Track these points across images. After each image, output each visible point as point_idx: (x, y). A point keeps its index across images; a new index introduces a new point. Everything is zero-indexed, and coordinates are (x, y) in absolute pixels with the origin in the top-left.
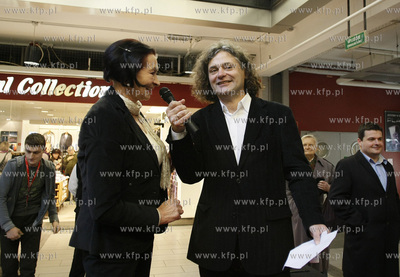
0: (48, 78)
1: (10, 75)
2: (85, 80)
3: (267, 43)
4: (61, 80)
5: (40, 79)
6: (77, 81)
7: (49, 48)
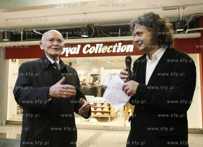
0: (97, 43)
1: (79, 44)
2: (118, 42)
4: (105, 44)
6: (113, 43)
7: (97, 26)
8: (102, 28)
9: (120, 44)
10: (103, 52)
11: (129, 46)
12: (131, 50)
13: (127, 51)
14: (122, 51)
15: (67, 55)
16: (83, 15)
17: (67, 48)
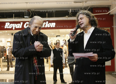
7: (33, 11)
8: (36, 12)
9: (47, 22)
11: (52, 24)
12: (54, 26)
13: (51, 27)
14: (48, 27)
15: (14, 29)
16: (26, 4)
17: (14, 24)
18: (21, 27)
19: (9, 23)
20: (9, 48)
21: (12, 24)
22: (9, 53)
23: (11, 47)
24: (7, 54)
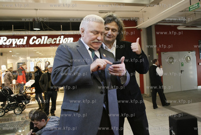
0: (43, 36)
1: (26, 36)
2: (60, 36)
3: (145, 12)
4: (49, 36)
5: (39, 37)
6: (57, 36)
9: (62, 37)
10: (48, 43)
11: (69, 39)
14: (64, 42)
16: (34, 11)
17: (14, 40)
18: (25, 43)
19: (6, 38)
20: (4, 73)
21: (10, 39)
22: (5, 81)
23: (8, 72)
24: (3, 83)
